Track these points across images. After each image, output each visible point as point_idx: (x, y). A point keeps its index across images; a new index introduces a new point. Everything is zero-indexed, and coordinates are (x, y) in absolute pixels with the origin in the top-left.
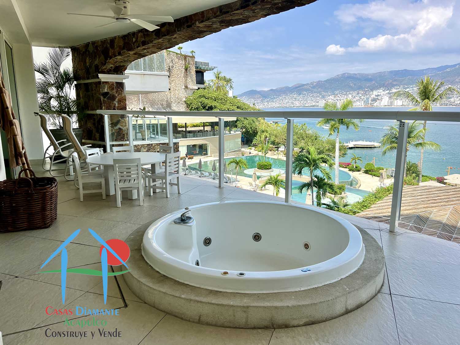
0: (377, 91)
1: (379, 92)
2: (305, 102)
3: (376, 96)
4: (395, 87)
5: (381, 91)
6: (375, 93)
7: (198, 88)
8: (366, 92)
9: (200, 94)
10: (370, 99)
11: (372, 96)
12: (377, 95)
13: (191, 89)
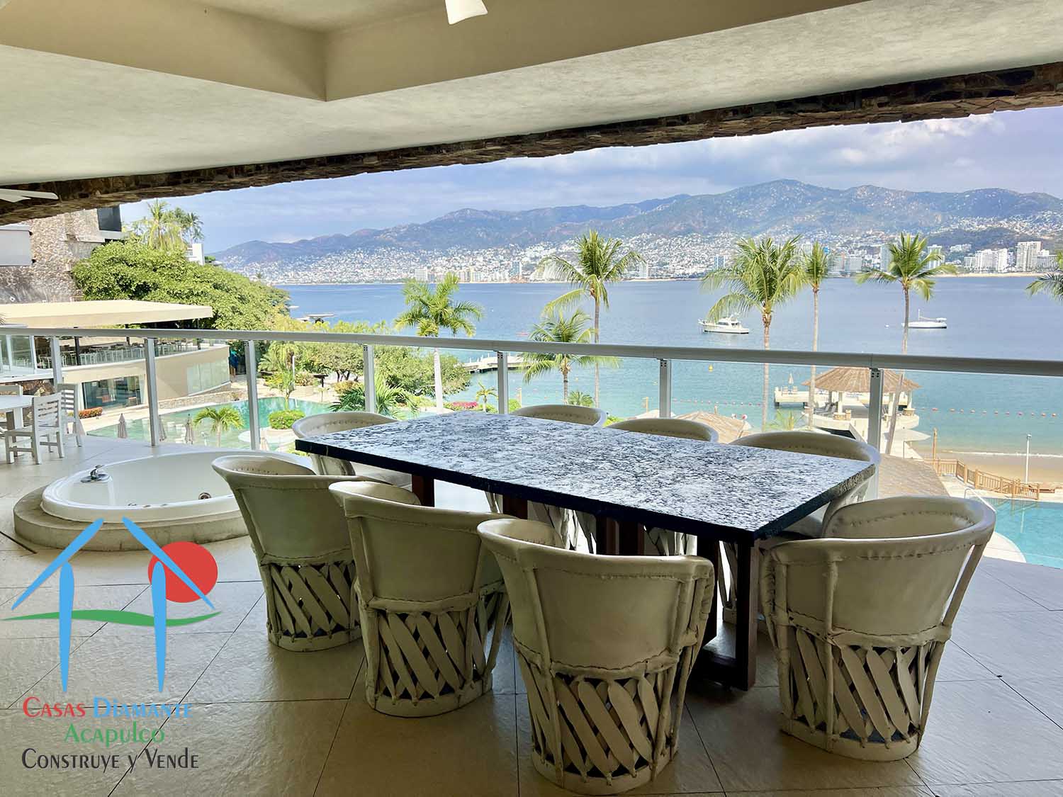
0: (534, 249)
1: (536, 251)
2: (386, 271)
3: (531, 259)
4: (567, 241)
5: (542, 248)
6: (530, 252)
7: (106, 240)
8: (511, 251)
9: (110, 254)
10: (521, 266)
11: (526, 259)
12: (533, 256)
13: (85, 242)
